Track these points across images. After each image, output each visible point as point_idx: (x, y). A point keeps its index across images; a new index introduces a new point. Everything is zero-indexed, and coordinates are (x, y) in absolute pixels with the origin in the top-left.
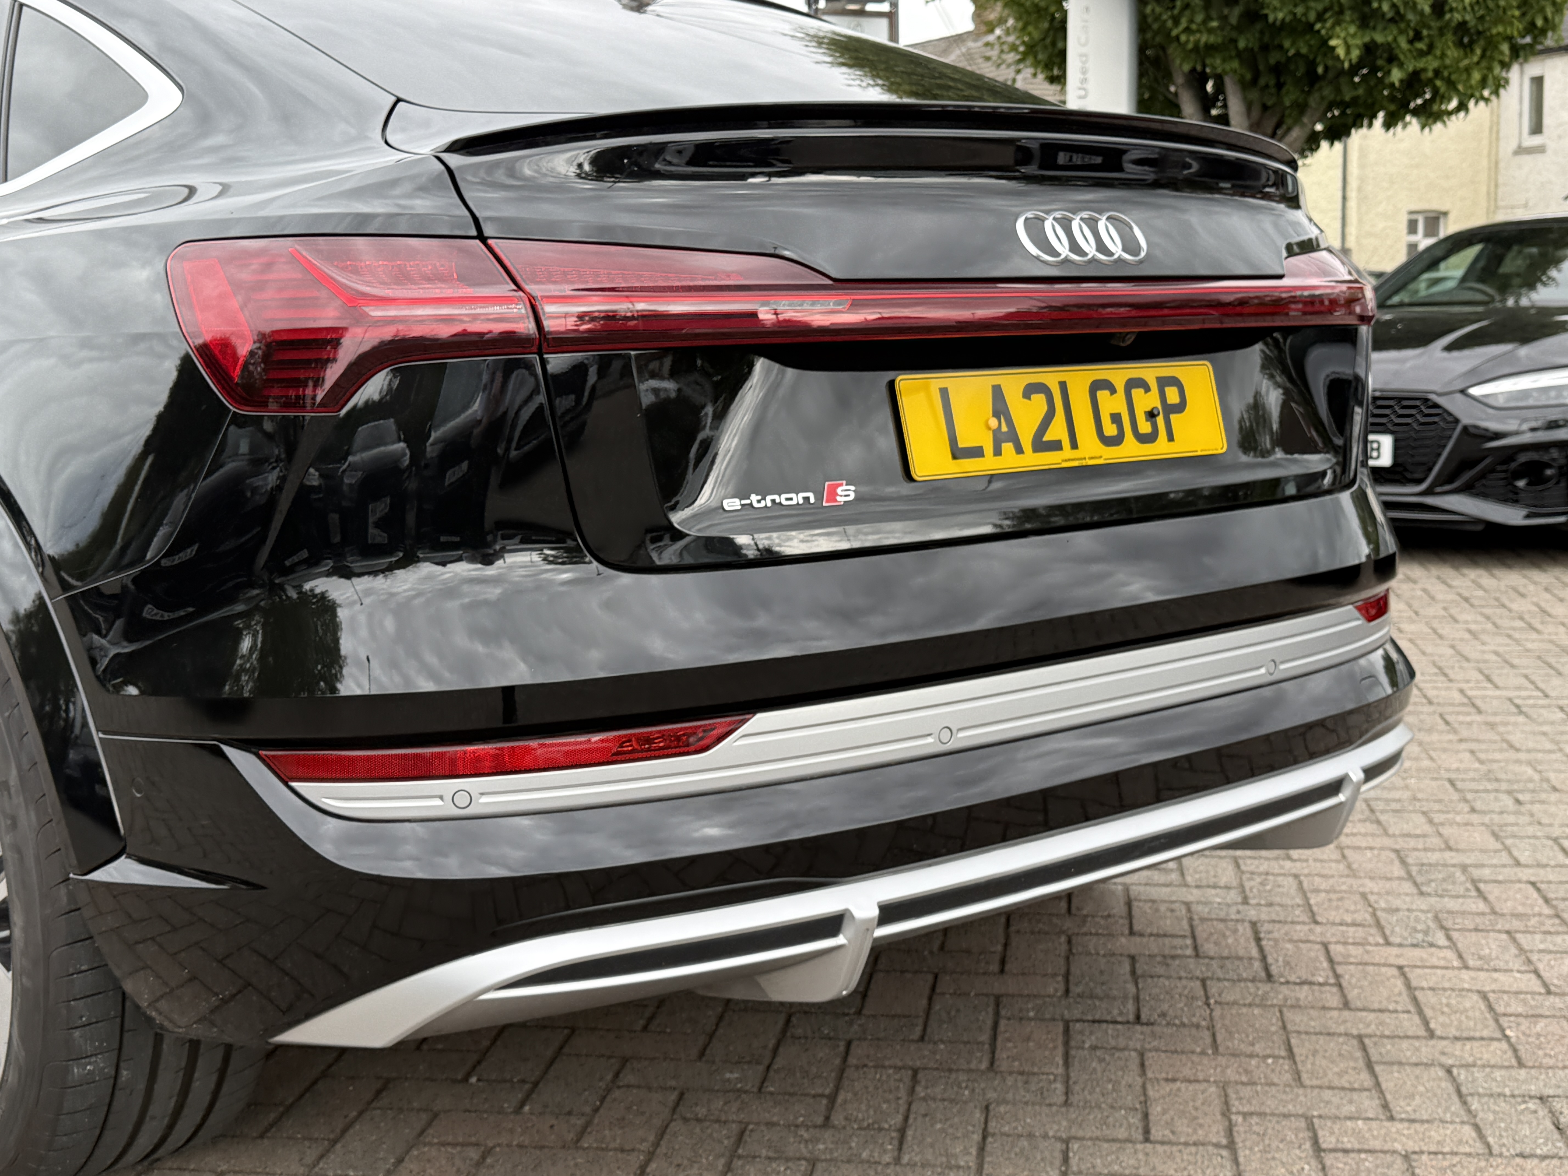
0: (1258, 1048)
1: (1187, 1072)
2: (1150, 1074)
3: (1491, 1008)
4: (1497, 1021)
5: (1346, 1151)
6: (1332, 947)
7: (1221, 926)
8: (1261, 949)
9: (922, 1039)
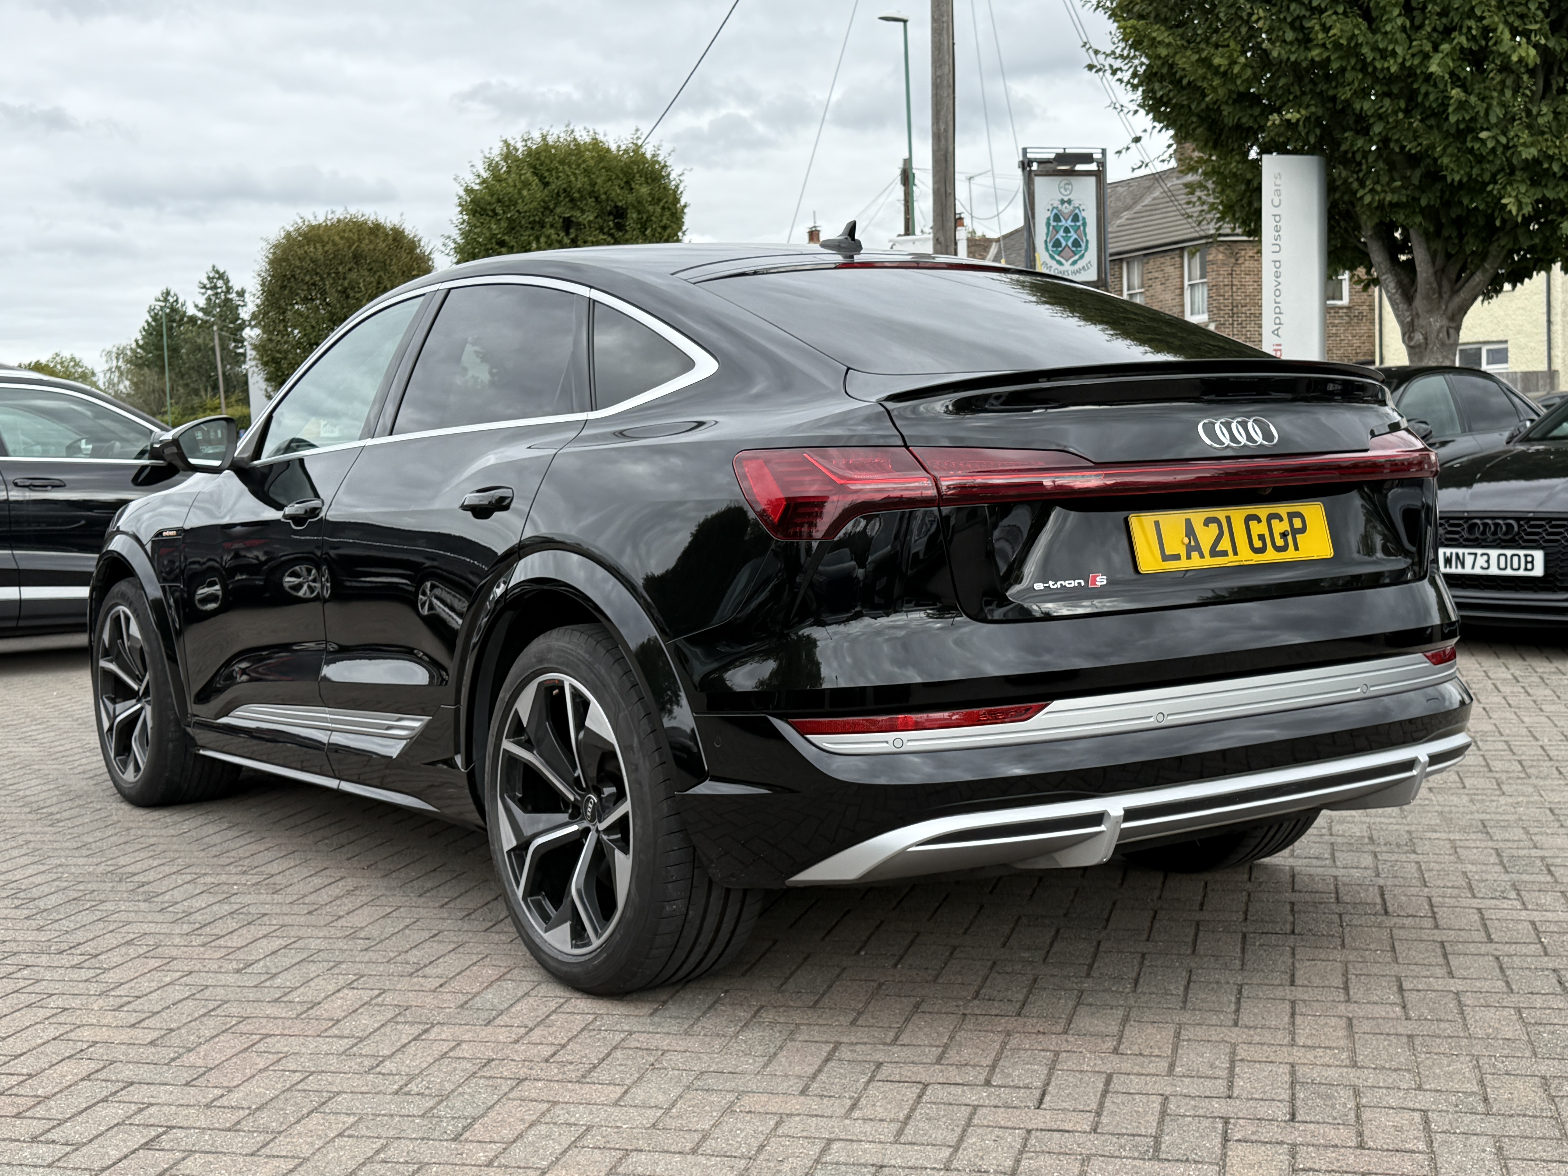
0: (1372, 946)
1: (1323, 956)
2: (1297, 957)
3: (1536, 929)
4: (1538, 935)
5: (1418, 991)
6: (1433, 900)
7: (1358, 888)
8: (1384, 900)
9: (1148, 940)
